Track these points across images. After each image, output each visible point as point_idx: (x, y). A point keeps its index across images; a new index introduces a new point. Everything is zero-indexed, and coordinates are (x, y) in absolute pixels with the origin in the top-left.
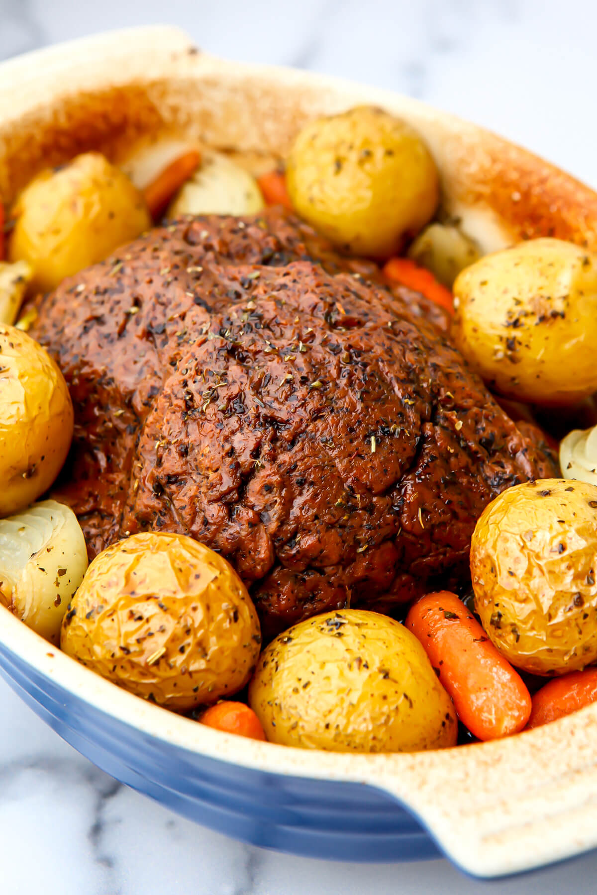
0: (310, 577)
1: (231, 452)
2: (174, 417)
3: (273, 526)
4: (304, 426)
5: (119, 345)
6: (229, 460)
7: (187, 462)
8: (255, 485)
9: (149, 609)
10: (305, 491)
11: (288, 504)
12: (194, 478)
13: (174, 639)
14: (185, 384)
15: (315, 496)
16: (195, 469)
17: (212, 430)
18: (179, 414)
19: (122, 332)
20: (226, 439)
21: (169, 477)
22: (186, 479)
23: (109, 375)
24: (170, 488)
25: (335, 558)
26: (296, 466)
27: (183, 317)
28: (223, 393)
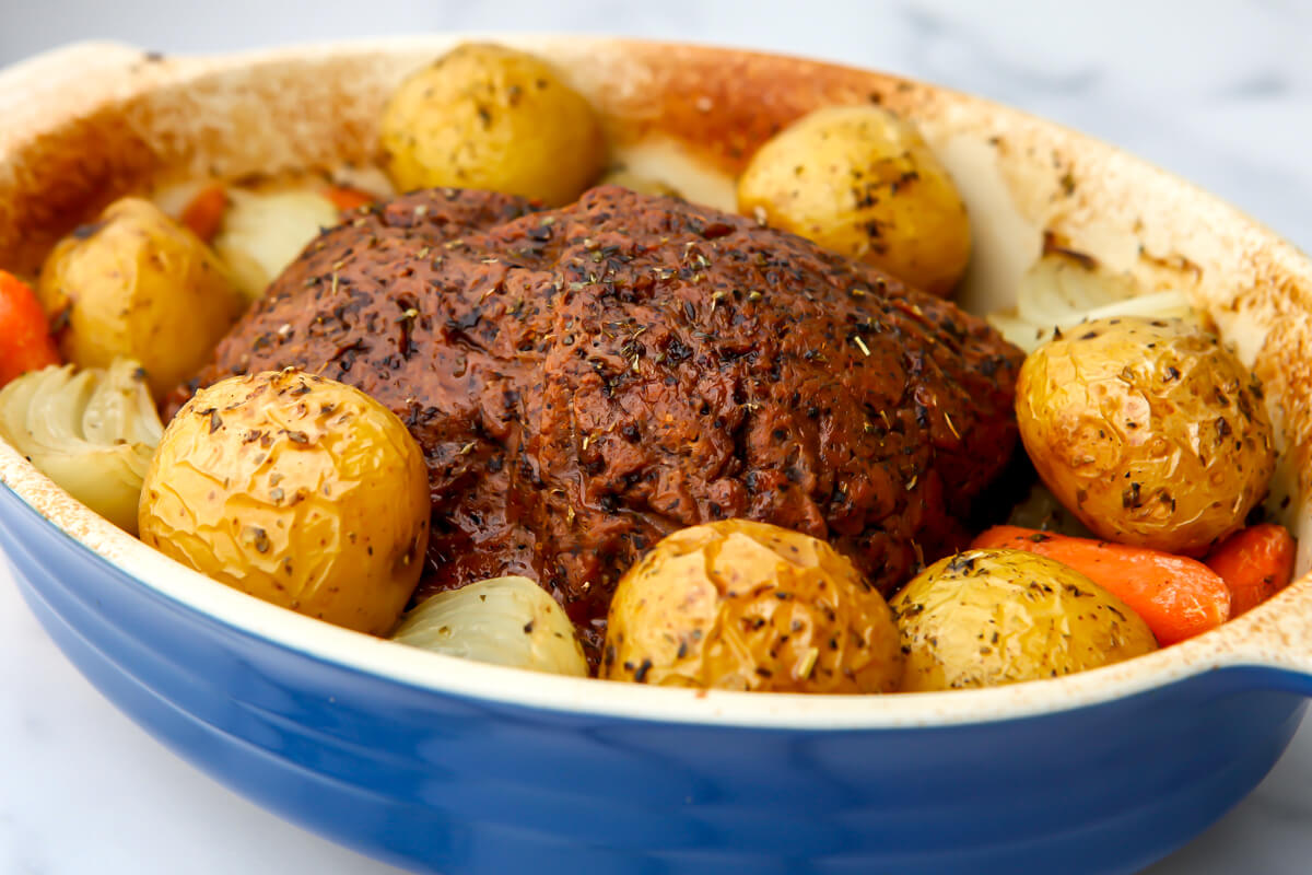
0: (874, 538)
1: (706, 408)
2: (589, 400)
3: (809, 480)
4: (775, 347)
5: (412, 366)
6: (708, 418)
7: (644, 448)
8: (759, 436)
9: (767, 608)
10: (823, 424)
11: (812, 445)
12: (666, 462)
13: (819, 634)
14: (582, 353)
15: (839, 426)
16: (660, 451)
17: (664, 390)
18: (598, 393)
19: (407, 348)
20: (689, 393)
21: (627, 476)
22: (653, 469)
23: (426, 406)
24: (640, 489)
25: (890, 504)
26: (799, 395)
27: (501, 289)
28: (648, 342)
